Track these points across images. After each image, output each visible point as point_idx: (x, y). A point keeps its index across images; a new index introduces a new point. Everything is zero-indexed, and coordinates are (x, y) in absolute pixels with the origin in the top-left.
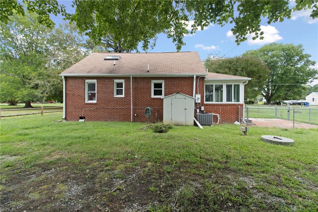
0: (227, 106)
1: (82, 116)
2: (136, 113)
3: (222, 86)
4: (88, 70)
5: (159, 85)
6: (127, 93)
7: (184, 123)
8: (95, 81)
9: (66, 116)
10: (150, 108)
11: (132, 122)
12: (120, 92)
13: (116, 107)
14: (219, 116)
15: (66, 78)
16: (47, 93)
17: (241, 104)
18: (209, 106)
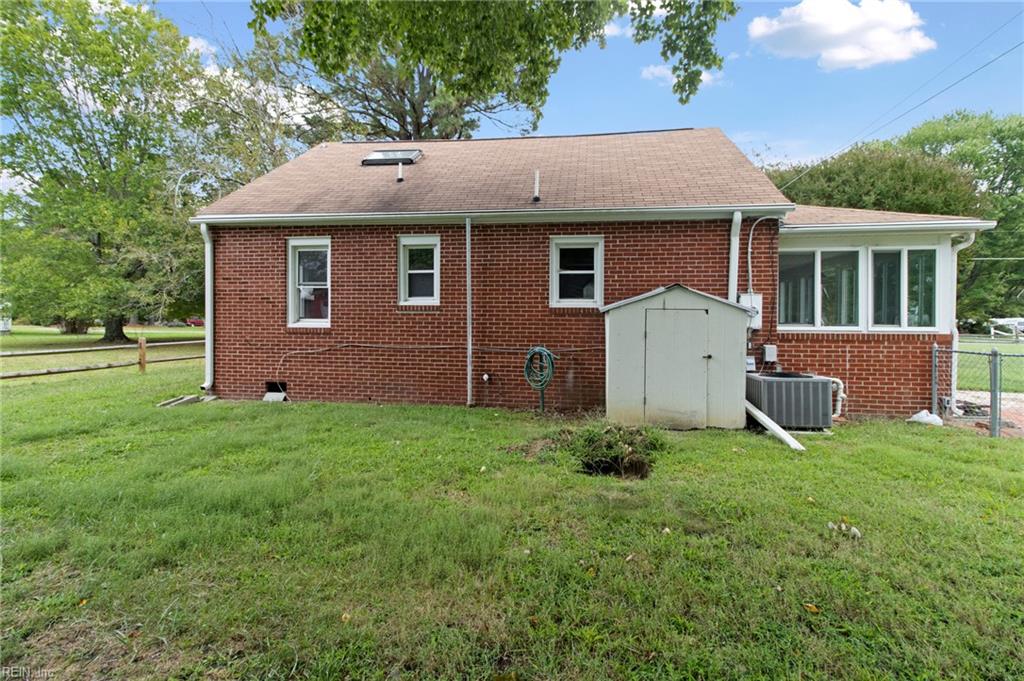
0: (878, 341)
1: (277, 380)
2: (487, 372)
3: (852, 259)
4: (301, 201)
5: (583, 258)
6: (452, 289)
7: (701, 420)
8: (324, 242)
9: (215, 379)
10: (545, 351)
11: (471, 406)
12: (420, 286)
13: (405, 346)
14: (842, 386)
15: (214, 229)
16: (169, 294)
17: (945, 336)
18: (794, 343)
